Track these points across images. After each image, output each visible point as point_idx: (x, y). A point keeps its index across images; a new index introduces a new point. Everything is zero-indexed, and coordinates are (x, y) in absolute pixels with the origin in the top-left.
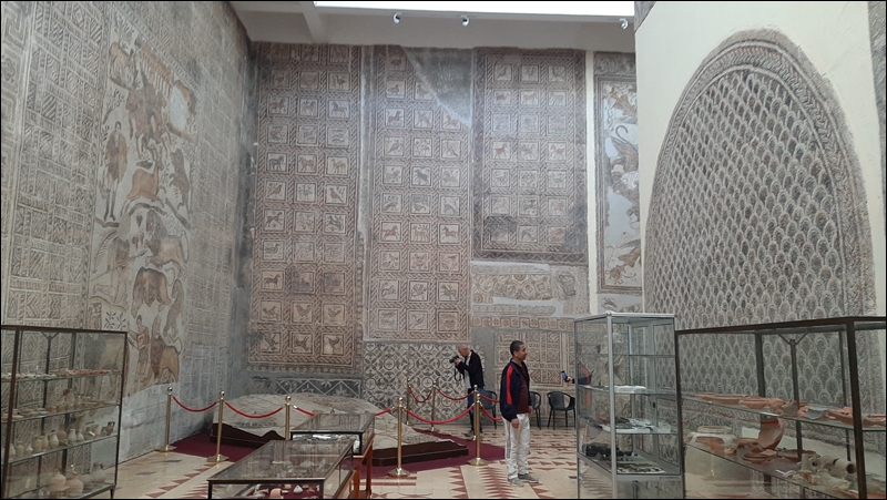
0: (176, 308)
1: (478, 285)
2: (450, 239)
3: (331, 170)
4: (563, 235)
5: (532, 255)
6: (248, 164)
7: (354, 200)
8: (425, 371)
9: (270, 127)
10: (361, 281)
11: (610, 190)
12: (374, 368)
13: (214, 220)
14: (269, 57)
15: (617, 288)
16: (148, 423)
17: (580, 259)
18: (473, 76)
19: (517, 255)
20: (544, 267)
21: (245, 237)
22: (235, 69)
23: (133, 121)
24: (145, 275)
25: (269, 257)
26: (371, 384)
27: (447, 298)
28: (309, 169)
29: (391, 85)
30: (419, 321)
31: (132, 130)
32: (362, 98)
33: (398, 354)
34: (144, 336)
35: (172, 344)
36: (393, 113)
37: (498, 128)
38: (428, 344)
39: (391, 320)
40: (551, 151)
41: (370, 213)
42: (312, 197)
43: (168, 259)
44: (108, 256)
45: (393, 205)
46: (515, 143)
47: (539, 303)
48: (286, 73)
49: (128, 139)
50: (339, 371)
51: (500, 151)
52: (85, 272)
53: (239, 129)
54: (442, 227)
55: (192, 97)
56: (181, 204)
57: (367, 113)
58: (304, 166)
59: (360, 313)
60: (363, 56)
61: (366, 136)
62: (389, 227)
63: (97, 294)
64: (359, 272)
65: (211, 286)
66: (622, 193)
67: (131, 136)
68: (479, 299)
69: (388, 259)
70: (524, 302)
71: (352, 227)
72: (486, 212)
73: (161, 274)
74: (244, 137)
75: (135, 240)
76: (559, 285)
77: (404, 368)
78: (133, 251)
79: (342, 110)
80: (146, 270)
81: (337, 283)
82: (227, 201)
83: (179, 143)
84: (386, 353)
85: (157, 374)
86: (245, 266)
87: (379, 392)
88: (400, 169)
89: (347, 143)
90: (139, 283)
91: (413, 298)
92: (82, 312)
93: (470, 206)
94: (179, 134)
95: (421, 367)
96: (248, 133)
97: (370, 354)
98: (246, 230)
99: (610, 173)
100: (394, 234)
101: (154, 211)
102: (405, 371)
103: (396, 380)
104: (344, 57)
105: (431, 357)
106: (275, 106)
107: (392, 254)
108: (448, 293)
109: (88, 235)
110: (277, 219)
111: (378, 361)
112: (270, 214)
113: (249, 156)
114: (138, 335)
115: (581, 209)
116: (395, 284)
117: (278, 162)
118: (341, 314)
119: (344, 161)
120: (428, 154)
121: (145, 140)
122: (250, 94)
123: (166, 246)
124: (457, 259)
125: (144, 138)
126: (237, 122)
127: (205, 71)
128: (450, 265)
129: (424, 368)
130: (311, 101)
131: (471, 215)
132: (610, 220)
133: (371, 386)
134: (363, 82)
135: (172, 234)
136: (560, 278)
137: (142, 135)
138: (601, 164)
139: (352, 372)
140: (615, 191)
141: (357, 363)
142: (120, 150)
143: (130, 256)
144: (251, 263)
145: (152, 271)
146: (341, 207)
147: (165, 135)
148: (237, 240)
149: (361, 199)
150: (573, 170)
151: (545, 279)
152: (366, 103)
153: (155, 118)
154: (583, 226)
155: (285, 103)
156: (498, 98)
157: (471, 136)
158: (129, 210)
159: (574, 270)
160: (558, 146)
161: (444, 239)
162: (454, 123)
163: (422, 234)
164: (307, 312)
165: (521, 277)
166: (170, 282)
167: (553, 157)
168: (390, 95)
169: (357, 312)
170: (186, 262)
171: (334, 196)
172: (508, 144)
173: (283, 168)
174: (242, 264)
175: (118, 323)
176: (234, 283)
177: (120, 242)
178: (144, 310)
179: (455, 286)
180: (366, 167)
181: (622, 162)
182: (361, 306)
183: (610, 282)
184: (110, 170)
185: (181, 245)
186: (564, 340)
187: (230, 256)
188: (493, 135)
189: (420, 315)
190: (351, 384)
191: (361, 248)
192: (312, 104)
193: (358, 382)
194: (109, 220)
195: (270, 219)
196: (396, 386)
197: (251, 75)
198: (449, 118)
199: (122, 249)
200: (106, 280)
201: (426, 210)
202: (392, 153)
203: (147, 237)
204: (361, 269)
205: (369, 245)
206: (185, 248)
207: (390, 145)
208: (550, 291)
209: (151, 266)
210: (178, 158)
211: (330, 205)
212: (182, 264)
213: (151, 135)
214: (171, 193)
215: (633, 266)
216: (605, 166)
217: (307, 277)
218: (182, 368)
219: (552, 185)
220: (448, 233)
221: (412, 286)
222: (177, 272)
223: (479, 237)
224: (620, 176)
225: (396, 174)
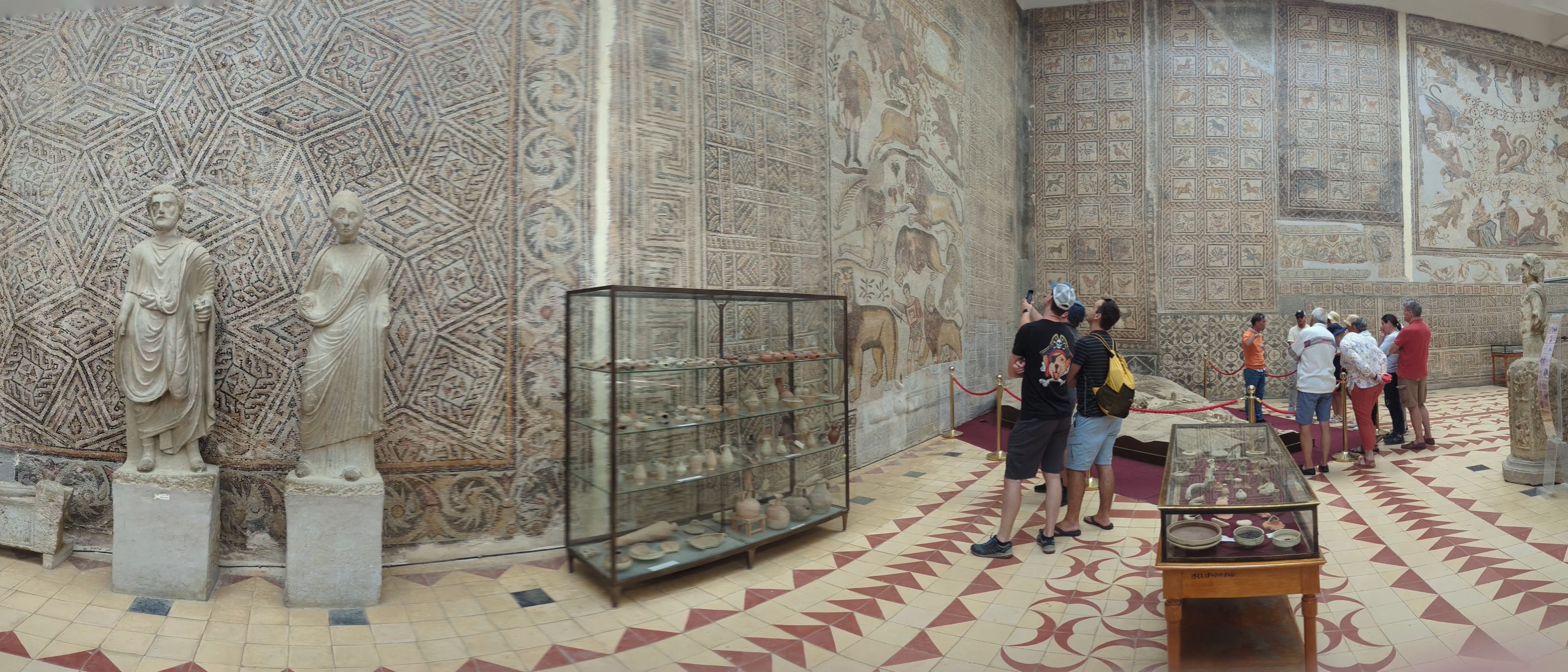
0: (953, 277)
1: (1285, 248)
2: (1252, 196)
3: (1114, 125)
4: (1377, 192)
5: (1345, 214)
6: (1025, 127)
7: (1140, 157)
8: (1228, 344)
9: (1047, 87)
10: (1152, 246)
11: (1424, 147)
12: (1171, 342)
13: (992, 182)
14: (1041, 21)
15: (1431, 249)
16: (928, 406)
17: (1394, 219)
18: (1274, 24)
19: (1328, 213)
20: (1358, 226)
21: (1026, 205)
22: (1005, 30)
23: (875, 53)
24: (910, 236)
25: (1052, 224)
26: (1168, 359)
27: (1251, 263)
28: (1089, 126)
29: (1178, 33)
30: (1220, 290)
31: (874, 63)
32: (1147, 49)
33: (1197, 327)
34: (912, 308)
35: (950, 318)
36: (1182, 60)
37: (1304, 76)
38: (1230, 314)
39: (1187, 289)
40: (1363, 103)
41: (1160, 169)
42: (1093, 156)
43: (939, 218)
44: (855, 211)
45: (1185, 159)
46: (1324, 92)
47: (1354, 266)
48: (1061, 33)
49: (869, 72)
50: (1132, 346)
51: (1307, 100)
52: (824, 228)
53: (1013, 90)
54: (1243, 182)
55: (954, 41)
56: (951, 158)
57: (1152, 63)
58: (1084, 124)
59: (1153, 282)
60: (1146, 8)
61: (1152, 87)
62: (1182, 183)
63: (846, 255)
64: (1150, 236)
65: (993, 255)
66: (1436, 152)
67: (874, 69)
68: (1288, 263)
69: (1182, 221)
70: (1337, 266)
71: (1140, 188)
72: (1293, 165)
73: (930, 236)
74: (1020, 100)
75: (892, 192)
76: (1373, 245)
77: (1204, 342)
78: (890, 205)
79: (1124, 62)
80: (910, 230)
81: (1125, 250)
82: (1005, 163)
83: (941, 89)
84: (1184, 325)
85: (935, 352)
86: (1028, 235)
87: (1177, 368)
88: (1192, 119)
89: (1130, 95)
90: (902, 245)
91: (1212, 264)
92: (825, 278)
93: (1274, 158)
94: (941, 79)
95: (1223, 340)
96: (1024, 96)
97: (1166, 327)
98: (1027, 197)
99: (1424, 131)
100: (1187, 192)
101: (914, 161)
102: (1205, 345)
103: (1196, 355)
104: (1123, 11)
105: (1234, 329)
106: (1051, 66)
107: (1187, 214)
108: (1251, 257)
109: (822, 182)
110: (1057, 182)
111: (1175, 335)
112: (1050, 177)
113: (1025, 119)
114: (906, 307)
115: (1396, 166)
116: (1190, 248)
117: (1056, 122)
118: (1132, 284)
119: (1128, 114)
120: (1225, 102)
121: (894, 77)
122: (1024, 58)
123: (935, 204)
124: (1261, 219)
125: (892, 74)
126: (1010, 81)
127: (968, 21)
128: (1253, 226)
129: (1227, 340)
130: (1088, 57)
131: (1274, 168)
132: (1424, 178)
133: (1168, 361)
134: (1147, 33)
135: (940, 190)
136: (1375, 239)
137: (891, 71)
138: (1414, 121)
139: (1147, 347)
140: (1429, 149)
141: (1151, 337)
142: (860, 82)
143: (887, 211)
144: (1034, 232)
145: (919, 232)
146: (1126, 164)
147: (921, 76)
148: (1018, 208)
149: (1148, 155)
150: (1387, 125)
151: (1359, 240)
152: (1151, 53)
153: (906, 54)
154: (1397, 183)
155: (1061, 62)
156: (1304, 46)
157: (1273, 84)
158: (880, 156)
159: (1390, 231)
160: (1370, 99)
161: (1246, 196)
162: (1254, 70)
163: (1219, 190)
164: (1094, 283)
165: (1333, 238)
166: (943, 246)
167: (1365, 109)
168: (1178, 43)
169: (1149, 281)
170: (961, 224)
171: (1118, 152)
172: (1316, 93)
173: (1062, 127)
174: (1025, 233)
175: (878, 292)
176: (1017, 253)
177: (871, 192)
178: (911, 277)
179: (1259, 249)
180: (1153, 119)
181: (1436, 120)
182: (1154, 275)
183: (1424, 243)
184: (847, 106)
185: (953, 204)
186: (1380, 306)
187: (1011, 224)
188: (1298, 83)
189: (1219, 283)
190: (1146, 360)
191: (1150, 209)
192: (1090, 60)
193: (1154, 358)
194: (852, 164)
195: (1051, 183)
196: (1196, 361)
197: (1023, 39)
198: (1247, 65)
199: (875, 201)
200: (856, 238)
201: (1223, 163)
202: (1183, 103)
203: (909, 190)
204: (1152, 232)
205: (1159, 205)
206: (959, 208)
207: (1180, 95)
208: (1364, 253)
209: (916, 225)
210: (940, 103)
211: (1113, 163)
212: (956, 227)
213: (903, 72)
214: (935, 142)
215: (1446, 227)
216: (1418, 123)
217: (1092, 245)
218: (965, 344)
219: (1365, 138)
220: (1250, 189)
221: (1210, 250)
222: (951, 235)
223: (1285, 193)
224: (1434, 135)
225: (1187, 125)
